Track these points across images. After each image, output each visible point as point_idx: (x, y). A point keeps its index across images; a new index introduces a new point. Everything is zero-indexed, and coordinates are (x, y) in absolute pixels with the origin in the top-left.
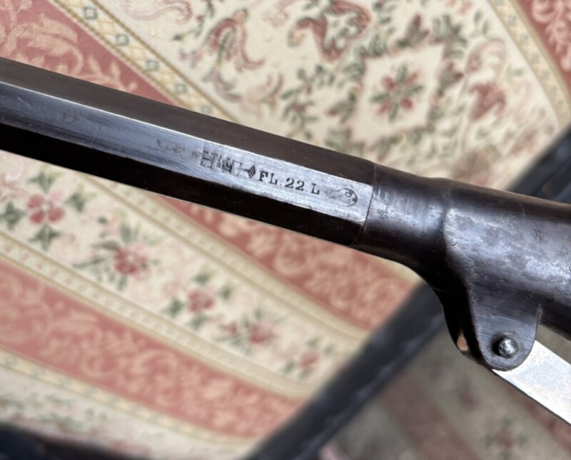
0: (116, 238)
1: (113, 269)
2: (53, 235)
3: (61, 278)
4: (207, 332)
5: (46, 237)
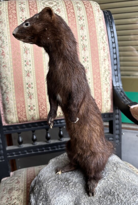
0: (30, 71)
1: (27, 74)
2: (26, 66)
3: (23, 70)
4: (27, 90)
5: (26, 65)
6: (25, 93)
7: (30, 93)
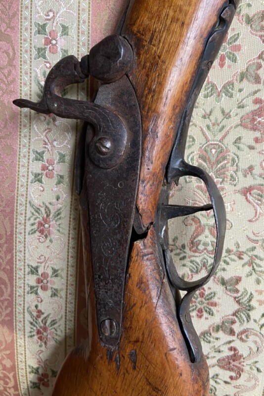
6: (19, 309)
7: (43, 317)
